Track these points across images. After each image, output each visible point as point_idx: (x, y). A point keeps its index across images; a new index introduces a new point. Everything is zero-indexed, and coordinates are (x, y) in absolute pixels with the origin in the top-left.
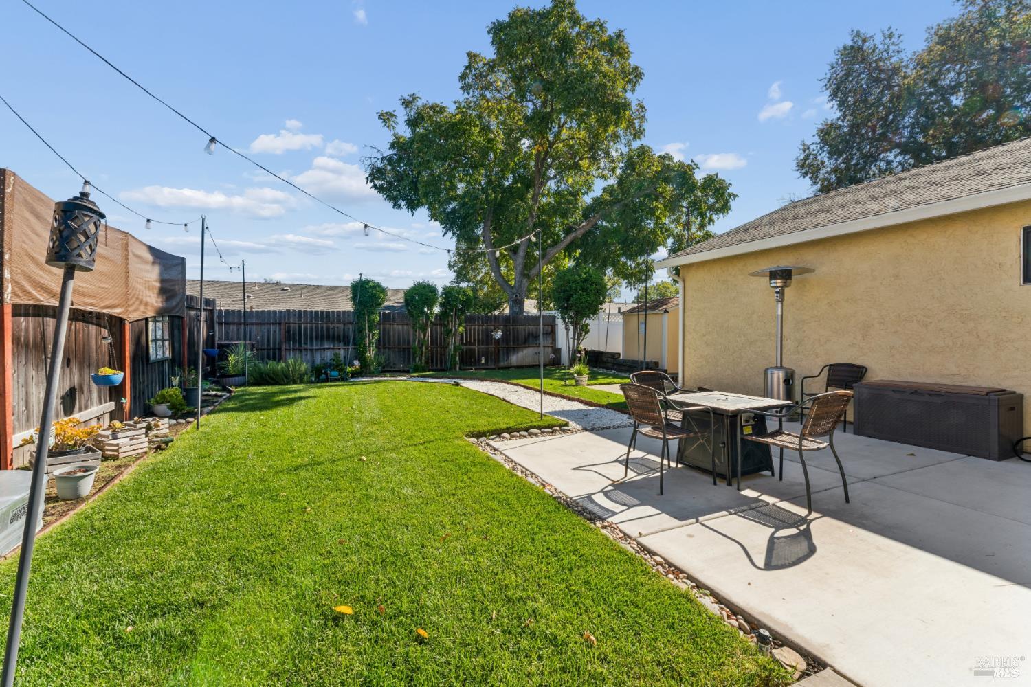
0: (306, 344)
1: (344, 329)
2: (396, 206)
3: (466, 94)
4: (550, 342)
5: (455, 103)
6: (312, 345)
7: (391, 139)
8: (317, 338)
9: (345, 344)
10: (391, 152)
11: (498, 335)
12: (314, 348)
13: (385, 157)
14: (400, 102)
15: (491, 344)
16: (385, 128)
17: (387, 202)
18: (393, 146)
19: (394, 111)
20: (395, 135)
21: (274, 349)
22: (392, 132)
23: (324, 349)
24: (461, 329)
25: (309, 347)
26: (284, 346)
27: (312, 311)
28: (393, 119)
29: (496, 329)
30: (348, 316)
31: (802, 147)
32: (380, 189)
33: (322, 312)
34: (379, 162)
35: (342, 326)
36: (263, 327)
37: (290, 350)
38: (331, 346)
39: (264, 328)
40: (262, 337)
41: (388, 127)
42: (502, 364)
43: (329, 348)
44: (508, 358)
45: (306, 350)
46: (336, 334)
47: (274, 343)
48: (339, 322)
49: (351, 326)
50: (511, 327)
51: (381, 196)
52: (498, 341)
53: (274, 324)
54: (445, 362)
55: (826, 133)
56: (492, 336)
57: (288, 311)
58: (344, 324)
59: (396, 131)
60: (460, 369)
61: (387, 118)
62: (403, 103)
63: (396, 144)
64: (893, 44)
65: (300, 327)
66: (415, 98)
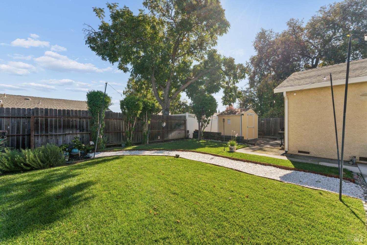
0: (51, 131)
1: (80, 122)
2: (103, 58)
3: (145, 7)
4: (184, 128)
5: (140, 10)
6: (56, 132)
7: (101, 24)
8: (60, 127)
9: (80, 131)
10: (100, 30)
11: (164, 124)
12: (58, 134)
13: (97, 33)
14: (107, 5)
15: (161, 129)
16: (97, 17)
17: (97, 56)
18: (101, 28)
19: (104, 9)
20: (103, 22)
21: (23, 135)
22: (101, 20)
23: (66, 134)
24: (149, 122)
25: (54, 133)
26: (33, 134)
27: (56, 110)
28: (103, 13)
29: (163, 122)
30: (83, 113)
31: (246, 63)
32: (93, 49)
33: (64, 110)
34: (93, 34)
35: (78, 120)
36: (13, 120)
37: (38, 136)
38: (71, 132)
39: (15, 121)
40: (12, 127)
41: (99, 17)
42: (165, 139)
43: (69, 134)
44: (168, 136)
45: (52, 135)
46: (74, 124)
47: (24, 131)
48: (76, 117)
49: (84, 120)
50: (169, 121)
51: (94, 53)
52: (163, 128)
53: (23, 118)
54: (139, 139)
55: (253, 60)
56: (161, 125)
57: (37, 109)
58: (80, 118)
59: (103, 20)
60: (149, 143)
61: (99, 12)
62: (108, 6)
63: (104, 27)
64: (272, 34)
65: (46, 120)
66: (115, 5)
